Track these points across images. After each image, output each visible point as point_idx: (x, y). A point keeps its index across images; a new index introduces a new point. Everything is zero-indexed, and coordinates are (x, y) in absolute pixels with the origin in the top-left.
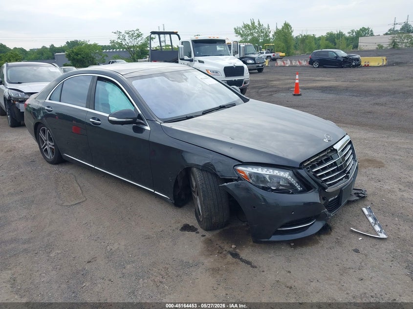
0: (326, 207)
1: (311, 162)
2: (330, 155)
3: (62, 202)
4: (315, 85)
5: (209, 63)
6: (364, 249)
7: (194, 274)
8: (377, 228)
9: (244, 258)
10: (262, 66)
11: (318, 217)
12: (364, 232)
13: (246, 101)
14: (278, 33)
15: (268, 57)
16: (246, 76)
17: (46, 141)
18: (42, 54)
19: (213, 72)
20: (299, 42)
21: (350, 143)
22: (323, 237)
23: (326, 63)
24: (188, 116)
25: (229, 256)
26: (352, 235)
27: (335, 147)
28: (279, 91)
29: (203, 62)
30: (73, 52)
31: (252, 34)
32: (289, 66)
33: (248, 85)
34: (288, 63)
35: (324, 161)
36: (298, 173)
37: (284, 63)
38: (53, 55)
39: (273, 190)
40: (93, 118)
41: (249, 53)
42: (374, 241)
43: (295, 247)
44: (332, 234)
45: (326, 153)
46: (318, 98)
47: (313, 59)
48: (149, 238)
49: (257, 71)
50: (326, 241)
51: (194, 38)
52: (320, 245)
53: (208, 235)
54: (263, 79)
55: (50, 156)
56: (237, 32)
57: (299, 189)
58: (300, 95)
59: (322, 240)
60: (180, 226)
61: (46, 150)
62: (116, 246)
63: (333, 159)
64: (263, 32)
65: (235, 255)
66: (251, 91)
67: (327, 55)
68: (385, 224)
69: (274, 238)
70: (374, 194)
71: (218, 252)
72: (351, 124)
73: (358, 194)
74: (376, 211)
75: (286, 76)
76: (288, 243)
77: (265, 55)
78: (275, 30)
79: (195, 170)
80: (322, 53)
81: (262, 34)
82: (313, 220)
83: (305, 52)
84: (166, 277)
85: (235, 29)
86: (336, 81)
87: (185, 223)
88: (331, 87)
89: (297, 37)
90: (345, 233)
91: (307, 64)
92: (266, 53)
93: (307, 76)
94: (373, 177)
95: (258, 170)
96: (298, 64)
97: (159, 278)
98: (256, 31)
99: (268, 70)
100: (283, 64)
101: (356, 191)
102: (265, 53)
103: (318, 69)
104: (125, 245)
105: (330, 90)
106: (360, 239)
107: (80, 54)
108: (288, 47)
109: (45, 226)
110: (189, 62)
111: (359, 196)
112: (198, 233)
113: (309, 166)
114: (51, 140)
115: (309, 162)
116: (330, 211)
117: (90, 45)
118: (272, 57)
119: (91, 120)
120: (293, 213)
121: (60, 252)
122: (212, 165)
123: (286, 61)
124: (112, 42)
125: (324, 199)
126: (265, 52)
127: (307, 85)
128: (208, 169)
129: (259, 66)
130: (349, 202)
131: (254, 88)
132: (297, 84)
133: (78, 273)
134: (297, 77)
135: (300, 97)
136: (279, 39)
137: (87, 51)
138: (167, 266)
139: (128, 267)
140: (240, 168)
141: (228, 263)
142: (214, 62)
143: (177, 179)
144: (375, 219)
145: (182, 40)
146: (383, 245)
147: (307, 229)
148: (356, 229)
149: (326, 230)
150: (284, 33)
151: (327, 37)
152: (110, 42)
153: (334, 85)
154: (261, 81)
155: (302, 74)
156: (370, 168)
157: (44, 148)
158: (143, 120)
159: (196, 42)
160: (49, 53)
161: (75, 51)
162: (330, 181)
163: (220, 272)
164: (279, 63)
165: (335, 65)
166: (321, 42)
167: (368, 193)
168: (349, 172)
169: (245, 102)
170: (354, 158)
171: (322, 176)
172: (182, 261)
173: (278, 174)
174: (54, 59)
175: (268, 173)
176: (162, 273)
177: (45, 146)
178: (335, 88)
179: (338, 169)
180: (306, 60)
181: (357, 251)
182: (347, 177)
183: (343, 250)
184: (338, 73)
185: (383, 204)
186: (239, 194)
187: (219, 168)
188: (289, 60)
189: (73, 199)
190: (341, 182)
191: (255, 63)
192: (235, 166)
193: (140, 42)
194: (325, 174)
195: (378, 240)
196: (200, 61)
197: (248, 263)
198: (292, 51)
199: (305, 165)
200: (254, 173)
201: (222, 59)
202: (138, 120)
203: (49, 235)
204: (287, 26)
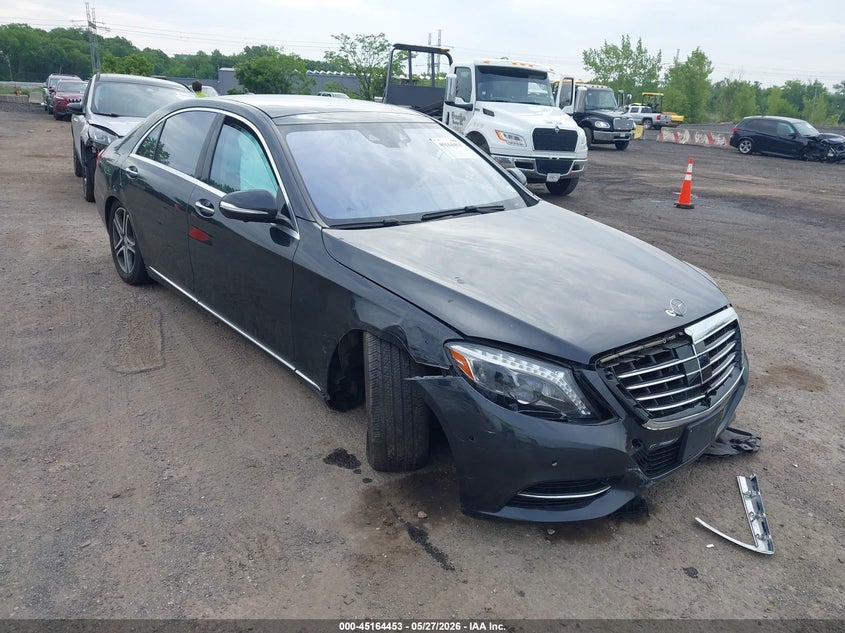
0: (640, 463)
1: (622, 357)
2: (672, 346)
3: (116, 363)
4: (730, 190)
5: (505, 117)
6: (712, 570)
7: (316, 560)
8: (757, 529)
9: (434, 545)
10: (627, 137)
11: (618, 482)
12: (725, 533)
13: (530, 202)
14: (677, 71)
15: (645, 119)
16: (581, 152)
17: (124, 235)
18: (197, 68)
19: (510, 137)
20: (722, 94)
21: (734, 325)
22: (626, 527)
23: (767, 145)
24: (387, 220)
25: (405, 534)
26: (694, 535)
27: (688, 331)
28: (648, 194)
29: (491, 114)
30: (250, 69)
31: (620, 68)
32: (686, 144)
33: (581, 174)
34: (685, 137)
35: (653, 359)
36: (583, 377)
37: (676, 136)
38: (217, 70)
39: (521, 406)
40: (203, 201)
41: (604, 106)
42: (741, 557)
43: (554, 539)
44: (649, 523)
45: (664, 340)
46: (728, 220)
47: (741, 133)
48: (255, 466)
49: (613, 146)
50: (631, 537)
51: (481, 62)
52: (612, 544)
53: (379, 480)
54: (623, 164)
55: (127, 267)
56: (588, 60)
57: (583, 413)
58: (691, 207)
59: (621, 534)
60: (328, 450)
61: (122, 253)
62: (183, 472)
63: (677, 357)
64: (644, 67)
65: (418, 535)
66: (590, 187)
67: (775, 129)
68: (779, 522)
69: (508, 512)
70: (778, 449)
71: (385, 523)
72: (782, 284)
73: (738, 442)
74: (770, 487)
75: (673, 163)
76: (543, 527)
77: (641, 115)
78: (673, 65)
79: (368, 337)
80: (765, 124)
81: (642, 71)
82: (603, 486)
83: (731, 118)
84: (256, 556)
85: (585, 53)
86: (782, 188)
87: (339, 447)
88: (764, 199)
89: (718, 84)
90: (679, 527)
91: (727, 145)
92: (643, 111)
93: (720, 170)
94: (790, 408)
95: (495, 358)
96: (707, 141)
97: (241, 557)
98: (631, 62)
99: (638, 147)
100: (673, 138)
101: (736, 436)
102: (640, 110)
103: (746, 157)
104: (201, 473)
105: (760, 205)
106: (708, 546)
107: (261, 74)
108: (694, 105)
109: (64, 406)
110: (463, 110)
111: (738, 448)
112: (358, 472)
113: (612, 366)
114: (131, 234)
115: (614, 356)
116: (650, 472)
117: (283, 57)
118: (655, 120)
119: (198, 204)
120: (555, 464)
121: (68, 465)
122: (402, 332)
123: (682, 132)
124: (330, 55)
125: (636, 443)
126: (641, 108)
127: (713, 189)
128: (392, 338)
129: (619, 137)
130: (709, 458)
131: (598, 180)
132: (687, 183)
133: (86, 515)
134: (690, 168)
135: (690, 211)
136: (676, 85)
137: (277, 68)
138: (268, 533)
139: (190, 520)
140: (457, 348)
141: (397, 550)
142: (515, 115)
143: (336, 350)
144: (759, 507)
145: (456, 63)
146: (759, 570)
147: (587, 504)
148: (708, 522)
149: (636, 511)
150: (692, 73)
151: (786, 90)
152: (325, 54)
153: (774, 195)
154: (617, 168)
155: (710, 163)
156: (789, 388)
157: (118, 249)
158: (290, 218)
159: (485, 71)
160: (209, 65)
161: (253, 66)
162: (658, 406)
163: (373, 567)
164: (667, 135)
165: (788, 154)
166: (769, 101)
167: (764, 444)
168: (714, 392)
169: (529, 205)
170: (737, 362)
171: (642, 392)
172: (303, 528)
173: (539, 374)
174: (217, 78)
175: (517, 367)
176: (254, 546)
177: (120, 246)
178: (772, 201)
179: (684, 382)
180: (726, 136)
181: (692, 573)
182: (706, 402)
183: (661, 565)
184: (790, 171)
185: (792, 474)
186: (446, 405)
187: (415, 340)
188: (687, 132)
189: (139, 360)
190: (689, 410)
191: (612, 130)
192: (447, 341)
193: (382, 61)
194: (649, 387)
195: (751, 557)
196: (486, 112)
197: (440, 557)
198: (702, 112)
199: (603, 361)
200: (485, 362)
201: (536, 113)
202: (280, 216)
203: (64, 426)
204: (699, 58)
